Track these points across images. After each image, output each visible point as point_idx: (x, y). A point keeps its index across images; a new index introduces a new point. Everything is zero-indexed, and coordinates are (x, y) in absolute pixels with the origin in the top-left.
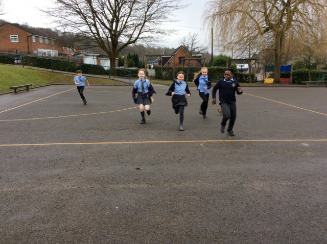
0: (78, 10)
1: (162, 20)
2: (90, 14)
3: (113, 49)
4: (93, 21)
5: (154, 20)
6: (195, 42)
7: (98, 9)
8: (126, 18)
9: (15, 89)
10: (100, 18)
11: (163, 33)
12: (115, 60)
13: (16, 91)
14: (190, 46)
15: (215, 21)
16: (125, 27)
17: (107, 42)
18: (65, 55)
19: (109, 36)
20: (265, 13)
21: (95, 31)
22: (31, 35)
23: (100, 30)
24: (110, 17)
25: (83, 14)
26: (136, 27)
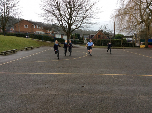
0: (54, 14)
1: (91, 18)
2: (59, 16)
3: (69, 31)
4: (60, 19)
5: (88, 18)
6: (106, 28)
7: (63, 13)
8: (75, 17)
9: (27, 48)
10: (64, 18)
11: (92, 24)
12: (69, 36)
13: (27, 49)
14: (104, 30)
15: (116, 18)
16: (74, 21)
17: (66, 28)
18: (48, 34)
19: (67, 25)
20: (141, 14)
21: (61, 23)
22: (33, 25)
23: (64, 23)
24: (68, 17)
25: (56, 16)
26: (79, 21)
